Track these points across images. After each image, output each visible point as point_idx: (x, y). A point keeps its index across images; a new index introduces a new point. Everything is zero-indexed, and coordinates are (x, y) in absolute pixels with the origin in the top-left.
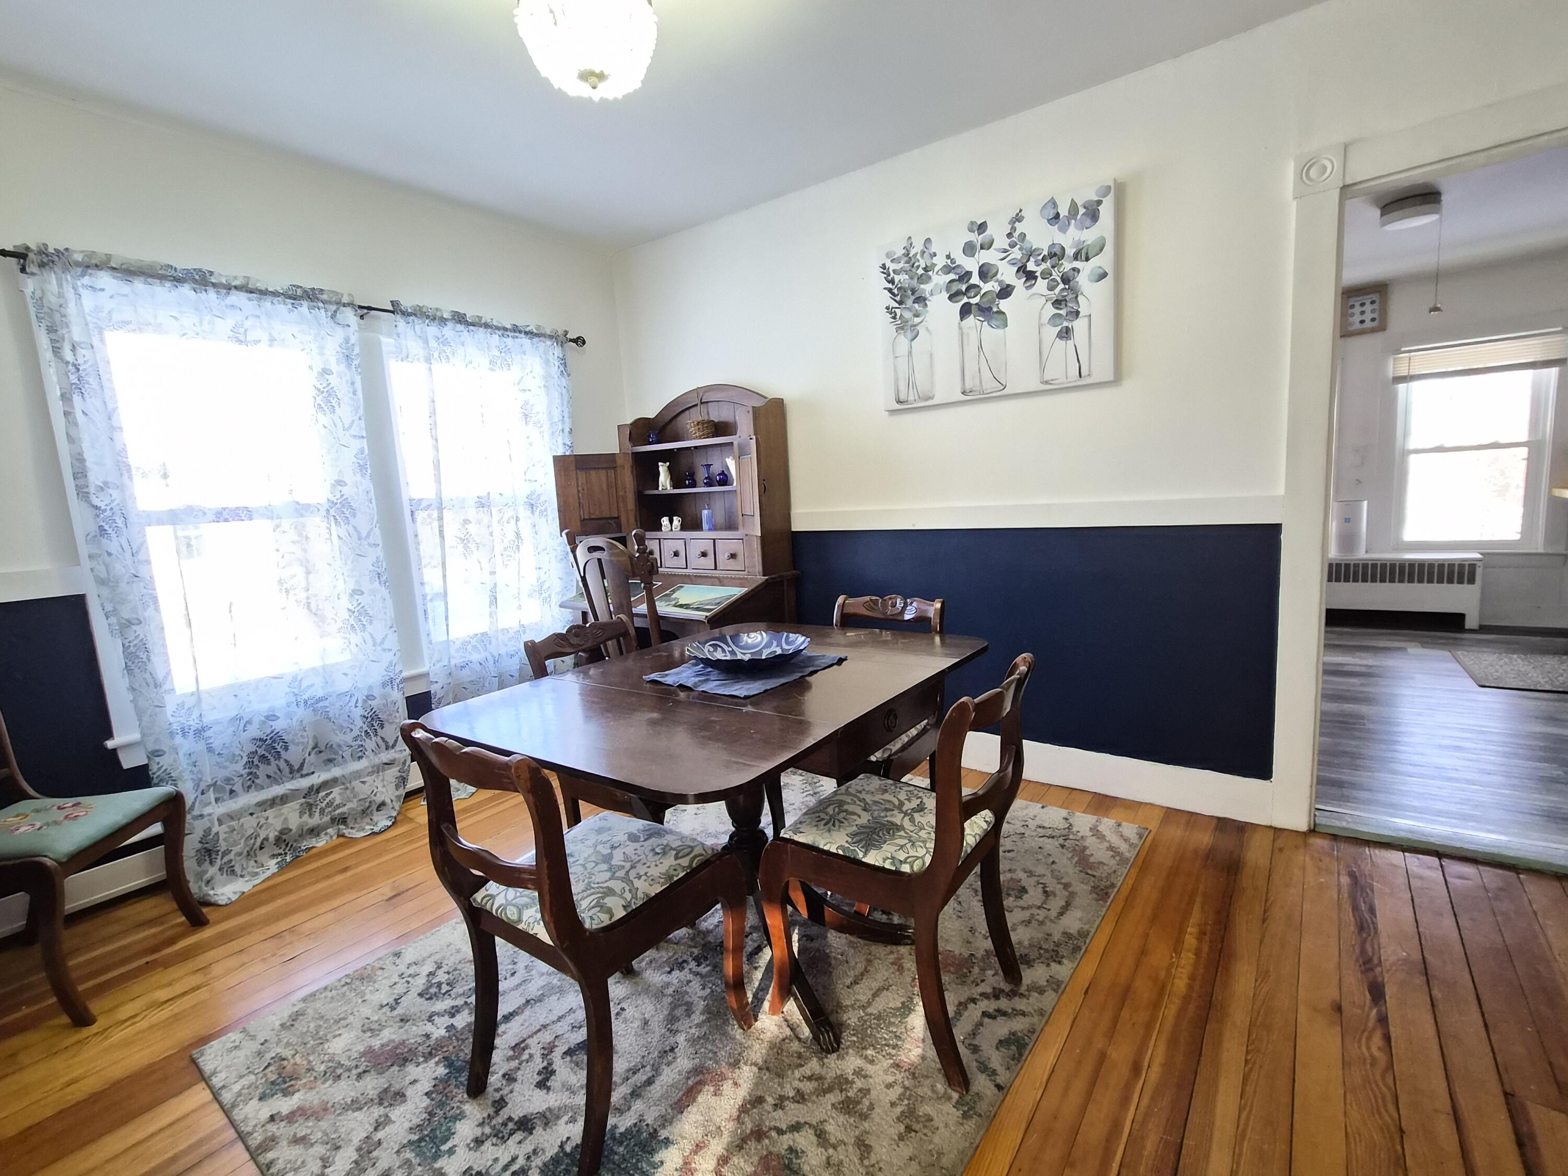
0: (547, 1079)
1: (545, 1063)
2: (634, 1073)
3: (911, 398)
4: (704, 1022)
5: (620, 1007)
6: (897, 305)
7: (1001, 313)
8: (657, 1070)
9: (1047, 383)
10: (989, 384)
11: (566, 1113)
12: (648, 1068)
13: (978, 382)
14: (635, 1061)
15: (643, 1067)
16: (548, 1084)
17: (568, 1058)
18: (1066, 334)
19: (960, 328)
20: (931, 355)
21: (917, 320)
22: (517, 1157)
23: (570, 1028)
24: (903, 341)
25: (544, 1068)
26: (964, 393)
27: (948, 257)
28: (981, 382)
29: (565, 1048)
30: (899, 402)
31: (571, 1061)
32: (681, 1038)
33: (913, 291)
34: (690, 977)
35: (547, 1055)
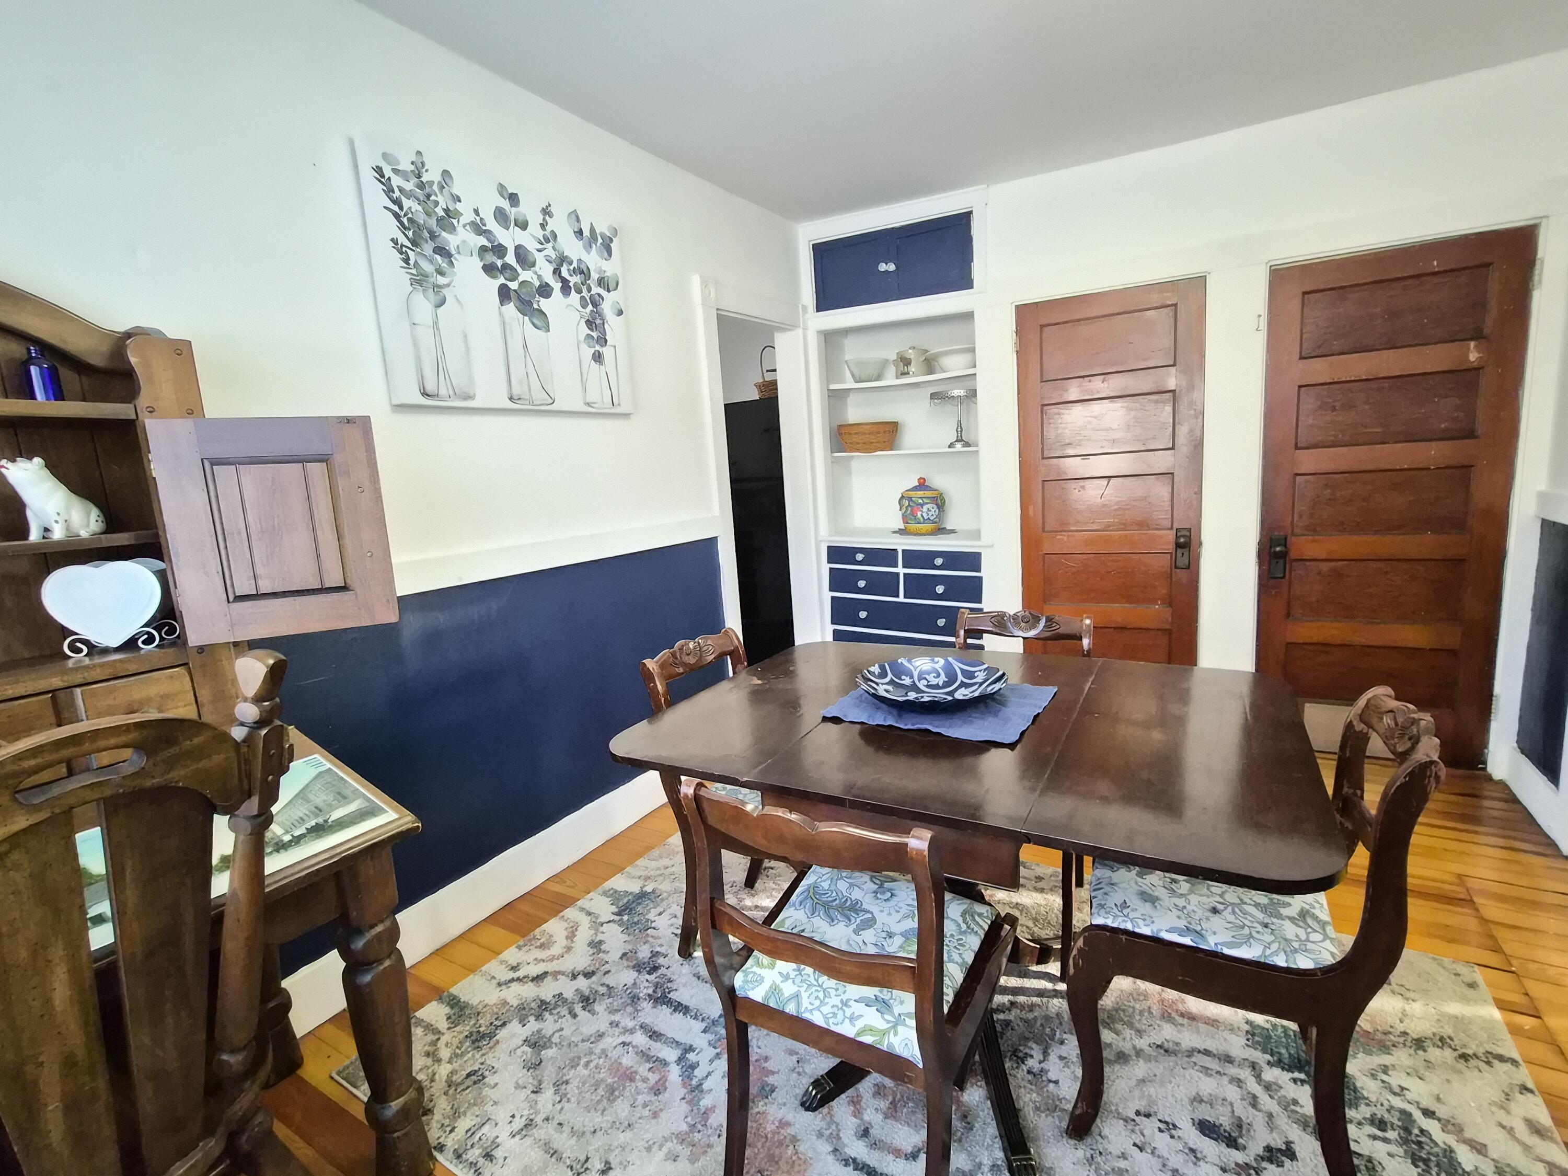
0: (1280, 1150)
1: (1265, 1164)
2: (1208, 1069)
3: (443, 392)
4: (1110, 1029)
5: (1136, 1118)
6: (409, 245)
7: (541, 312)
8: (1191, 1052)
9: (588, 404)
10: (539, 395)
11: (1293, 1111)
12: (1193, 1059)
13: (526, 388)
14: (1194, 1073)
15: (1195, 1063)
16: (1284, 1147)
17: (1240, 1141)
18: (598, 358)
19: (501, 314)
20: (465, 336)
21: (441, 280)
22: (1369, 1136)
23: (1201, 1163)
24: (423, 304)
25: (1272, 1163)
26: (511, 399)
27: (476, 212)
28: (530, 390)
29: (1234, 1152)
30: (425, 394)
31: (1241, 1136)
32: (1142, 1043)
33: (433, 236)
34: (1053, 1057)
35: (1254, 1169)
